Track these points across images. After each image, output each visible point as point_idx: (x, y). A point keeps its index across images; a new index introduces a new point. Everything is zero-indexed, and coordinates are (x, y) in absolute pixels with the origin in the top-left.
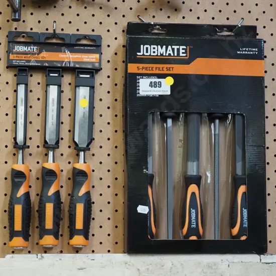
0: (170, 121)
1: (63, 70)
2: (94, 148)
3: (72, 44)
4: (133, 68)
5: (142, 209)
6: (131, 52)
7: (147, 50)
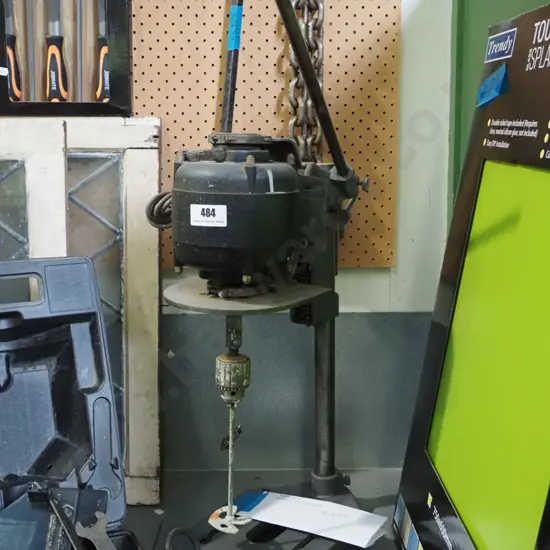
5: (3, 71)
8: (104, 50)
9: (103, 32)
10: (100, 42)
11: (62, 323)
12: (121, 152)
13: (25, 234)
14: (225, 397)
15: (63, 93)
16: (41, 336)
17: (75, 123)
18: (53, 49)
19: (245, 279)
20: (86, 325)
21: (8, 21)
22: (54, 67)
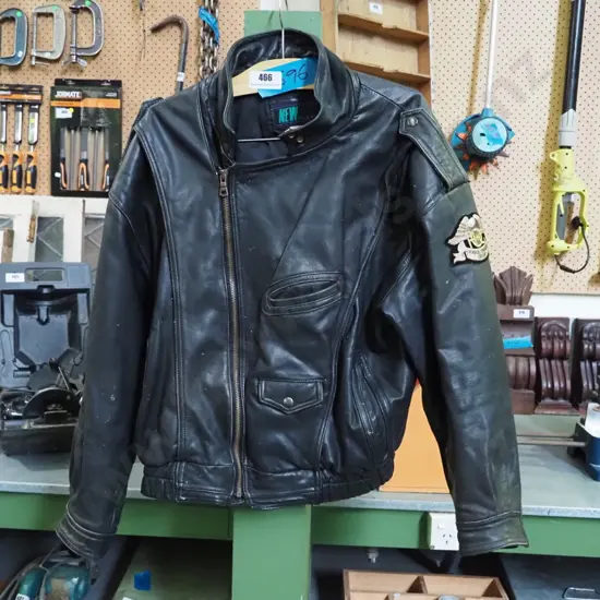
0: (73, 131)
1: (24, 104)
2: (39, 144)
3: (27, 90)
4: (54, 103)
5: (57, 175)
6: (53, 98)
7: (61, 94)
8: (107, 166)
9: (107, 158)
10: (106, 162)
11: (73, 293)
13: (62, 253)
15: (87, 187)
16: (64, 299)
17: (89, 201)
18: (83, 165)
20: (85, 295)
21: (62, 151)
22: (82, 173)
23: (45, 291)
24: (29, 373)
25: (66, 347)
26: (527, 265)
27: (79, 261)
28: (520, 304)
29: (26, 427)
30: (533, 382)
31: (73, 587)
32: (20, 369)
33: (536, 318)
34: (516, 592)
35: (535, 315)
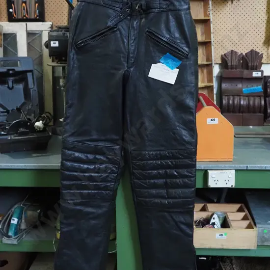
8: (37, 5)
10: (36, 3)
11: (25, 72)
12: (42, 31)
13: (17, 52)
14: (62, 89)
15: (27, 16)
16: (20, 76)
18: (24, 5)
19: (63, 58)
20: (31, 73)
22: (24, 9)
23: (11, 72)
24: (6, 114)
25: (23, 100)
26: (260, 49)
27: (26, 56)
28: (256, 69)
29: (9, 138)
30: (263, 109)
31: (37, 214)
32: (2, 112)
33: (265, 76)
34: (252, 209)
35: (264, 75)
